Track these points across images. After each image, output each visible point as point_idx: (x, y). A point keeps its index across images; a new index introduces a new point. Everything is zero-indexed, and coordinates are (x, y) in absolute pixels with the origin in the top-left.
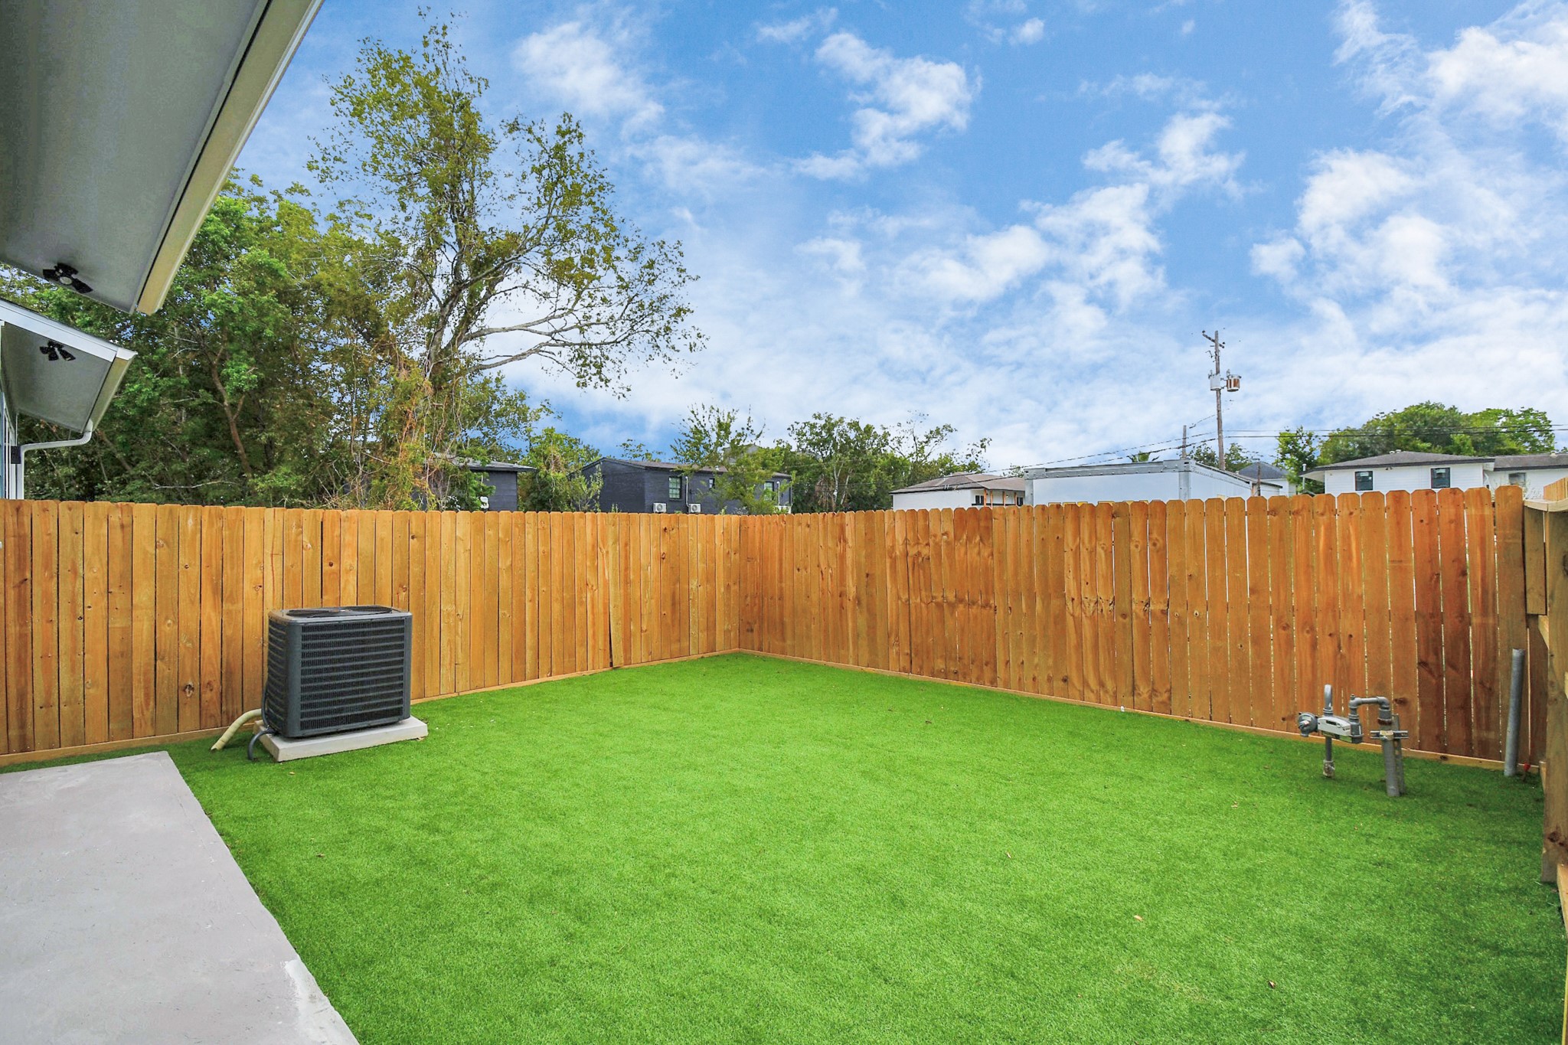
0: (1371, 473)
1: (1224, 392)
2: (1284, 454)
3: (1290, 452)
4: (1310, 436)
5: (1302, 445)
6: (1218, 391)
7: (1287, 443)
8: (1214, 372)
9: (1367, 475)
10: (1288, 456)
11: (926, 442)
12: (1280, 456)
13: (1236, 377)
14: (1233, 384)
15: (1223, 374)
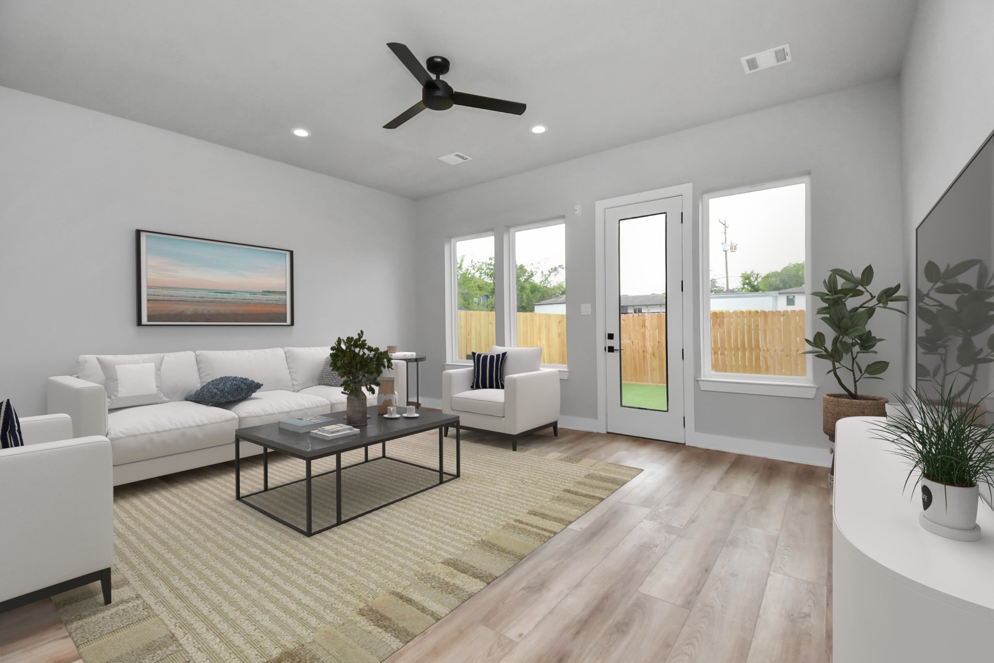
0: (794, 297)
1: (729, 252)
2: (744, 285)
3: (747, 284)
4: (758, 275)
5: (753, 280)
6: (726, 251)
7: (746, 279)
8: (724, 242)
9: (792, 297)
10: (746, 286)
11: (549, 275)
12: (742, 286)
13: (735, 245)
14: (734, 248)
15: (728, 243)
